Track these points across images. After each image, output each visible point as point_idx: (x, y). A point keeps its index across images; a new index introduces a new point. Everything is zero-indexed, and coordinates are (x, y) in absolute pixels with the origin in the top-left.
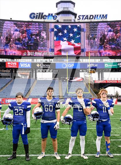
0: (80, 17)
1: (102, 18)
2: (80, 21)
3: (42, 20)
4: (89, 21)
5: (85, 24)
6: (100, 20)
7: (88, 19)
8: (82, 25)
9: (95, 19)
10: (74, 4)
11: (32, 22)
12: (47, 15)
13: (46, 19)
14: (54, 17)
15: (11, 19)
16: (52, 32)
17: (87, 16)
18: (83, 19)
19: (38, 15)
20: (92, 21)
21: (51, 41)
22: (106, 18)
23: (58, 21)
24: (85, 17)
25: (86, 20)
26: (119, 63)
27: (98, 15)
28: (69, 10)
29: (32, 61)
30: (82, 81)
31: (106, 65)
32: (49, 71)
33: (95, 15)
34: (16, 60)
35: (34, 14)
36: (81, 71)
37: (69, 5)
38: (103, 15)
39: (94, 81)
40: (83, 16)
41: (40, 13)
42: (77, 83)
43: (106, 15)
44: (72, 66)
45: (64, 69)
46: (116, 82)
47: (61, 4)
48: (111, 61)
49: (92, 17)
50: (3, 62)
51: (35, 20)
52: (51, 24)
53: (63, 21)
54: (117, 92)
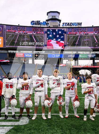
0: (64, 24)
1: (78, 25)
2: (64, 27)
3: (39, 26)
4: (70, 26)
5: (67, 28)
6: (77, 26)
7: (69, 25)
8: (65, 29)
9: (73, 25)
10: (59, 13)
11: (32, 27)
12: (42, 22)
13: (42, 25)
14: (47, 24)
15: (19, 25)
16: (45, 34)
17: (69, 23)
18: (66, 25)
19: (36, 22)
20: (72, 27)
21: (45, 40)
22: (81, 25)
23: (49, 26)
24: (67, 24)
25: (68, 26)
26: (89, 54)
27: (75, 23)
28: (56, 17)
29: (32, 52)
30: (65, 66)
31: (80, 56)
32: (42, 59)
33: (74, 23)
34: (21, 51)
35: (34, 21)
36: (63, 59)
37: (56, 14)
38: (79, 23)
39: (73, 66)
40: (66, 23)
41: (38, 21)
42: (63, 67)
43: (81, 23)
44: (58, 56)
45: (53, 58)
46: (86, 67)
47: (50, 13)
48: (83, 53)
49: (71, 24)
50: (13, 53)
51: (34, 26)
52: (45, 29)
53: (52, 27)
54: (87, 73)
